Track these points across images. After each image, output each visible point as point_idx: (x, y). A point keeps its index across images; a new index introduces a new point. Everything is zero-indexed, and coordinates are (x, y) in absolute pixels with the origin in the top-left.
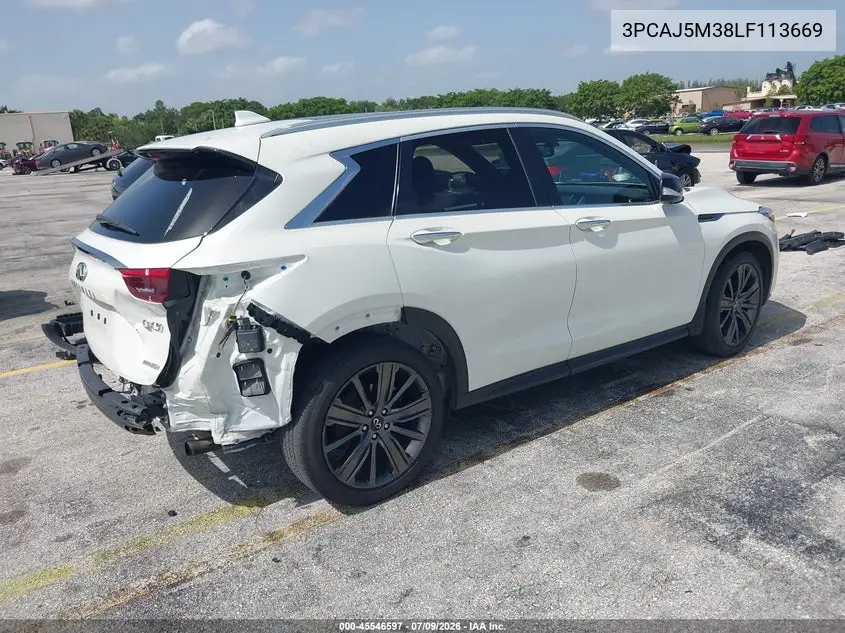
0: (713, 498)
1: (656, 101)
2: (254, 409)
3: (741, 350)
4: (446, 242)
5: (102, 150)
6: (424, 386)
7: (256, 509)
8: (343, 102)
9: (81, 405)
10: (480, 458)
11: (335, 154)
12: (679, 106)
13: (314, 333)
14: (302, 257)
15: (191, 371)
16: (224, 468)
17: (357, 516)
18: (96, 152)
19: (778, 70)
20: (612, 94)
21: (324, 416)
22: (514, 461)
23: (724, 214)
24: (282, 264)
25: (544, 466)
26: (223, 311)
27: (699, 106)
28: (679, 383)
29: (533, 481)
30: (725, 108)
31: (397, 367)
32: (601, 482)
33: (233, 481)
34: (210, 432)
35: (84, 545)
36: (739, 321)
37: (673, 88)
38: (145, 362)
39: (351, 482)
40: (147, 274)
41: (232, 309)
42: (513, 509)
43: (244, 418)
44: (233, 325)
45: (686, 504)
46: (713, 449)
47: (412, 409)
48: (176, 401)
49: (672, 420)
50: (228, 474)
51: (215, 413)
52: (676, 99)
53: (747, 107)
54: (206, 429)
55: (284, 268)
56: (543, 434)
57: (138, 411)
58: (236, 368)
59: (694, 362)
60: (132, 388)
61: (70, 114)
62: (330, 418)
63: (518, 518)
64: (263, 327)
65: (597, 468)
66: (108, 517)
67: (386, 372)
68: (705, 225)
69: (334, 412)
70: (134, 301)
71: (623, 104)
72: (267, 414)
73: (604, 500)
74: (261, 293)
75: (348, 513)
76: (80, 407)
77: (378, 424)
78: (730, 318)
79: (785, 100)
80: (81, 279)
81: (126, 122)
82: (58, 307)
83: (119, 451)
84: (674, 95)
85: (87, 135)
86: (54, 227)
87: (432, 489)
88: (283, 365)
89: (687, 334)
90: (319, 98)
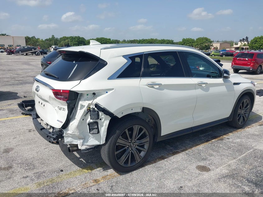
0: (242, 177)
1: (206, 46)
2: (93, 138)
3: (243, 126)
4: (157, 87)
5: (35, 49)
6: (147, 133)
7: (90, 171)
8: (110, 39)
9: (30, 131)
10: (163, 158)
11: (124, 56)
12: (213, 47)
13: (115, 114)
14: (113, 89)
15: (74, 124)
16: (78, 156)
17: (124, 176)
18: (33, 49)
19: (243, 39)
20: (192, 43)
21: (116, 142)
22: (174, 160)
23: (241, 83)
24: (106, 91)
25: (185, 162)
26: (86, 106)
27: (219, 48)
28: (224, 136)
29: (182, 168)
30: (227, 49)
31: (140, 127)
32: (204, 169)
33: (81, 160)
34: (77, 145)
35: (32, 180)
36: (243, 117)
37: (211, 42)
38: (58, 120)
39: (122, 164)
40: (61, 91)
41: (89, 105)
42: (176, 176)
43: (89, 141)
44: (89, 110)
45: (234, 178)
46: (239, 159)
47: (143, 141)
48: (67, 134)
49: (224, 149)
50: (80, 158)
51: (80, 139)
52: (212, 45)
53: (233, 49)
54: (76, 144)
55: (107, 92)
56: (183, 151)
57: (54, 136)
58: (89, 124)
59: (228, 129)
60: (50, 128)
61: (26, 37)
62: (118, 143)
63: (178, 180)
64: (99, 112)
65: (202, 164)
66: (40, 170)
67: (136, 128)
68: (235, 86)
69: (119, 141)
70: (55, 100)
71: (196, 46)
72: (96, 139)
73: (206, 175)
74: (99, 100)
75: (121, 175)
76: (29, 132)
77: (132, 145)
78: (241, 116)
79: (245, 48)
80: (38, 91)
81: (42, 41)
82: (21, 98)
83: (43, 148)
84: (211, 44)
85: (30, 44)
86: (20, 72)
87: (148, 168)
88: (104, 124)
89: (227, 121)
90: (102, 38)
